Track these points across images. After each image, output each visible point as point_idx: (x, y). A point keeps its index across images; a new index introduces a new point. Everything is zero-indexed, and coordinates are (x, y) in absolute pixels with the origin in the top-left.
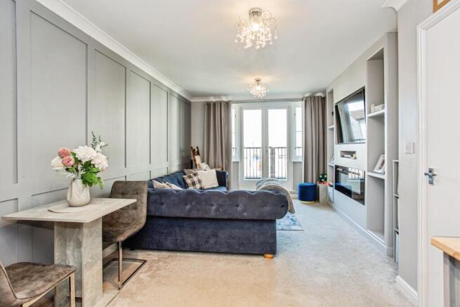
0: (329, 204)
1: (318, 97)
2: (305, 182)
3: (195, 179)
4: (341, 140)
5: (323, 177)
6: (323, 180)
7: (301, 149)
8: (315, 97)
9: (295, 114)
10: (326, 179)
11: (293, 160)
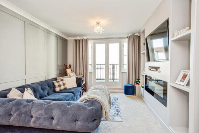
0: (141, 97)
1: (136, 36)
2: (128, 84)
3: (61, 83)
4: (149, 60)
5: (138, 81)
6: (138, 83)
7: (126, 65)
8: (134, 36)
9: (123, 46)
10: (140, 82)
11: (122, 71)
